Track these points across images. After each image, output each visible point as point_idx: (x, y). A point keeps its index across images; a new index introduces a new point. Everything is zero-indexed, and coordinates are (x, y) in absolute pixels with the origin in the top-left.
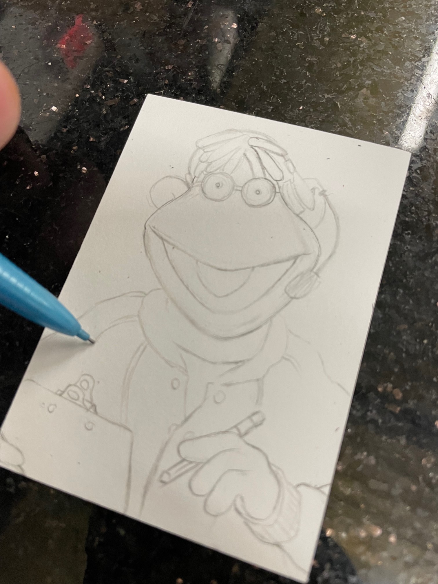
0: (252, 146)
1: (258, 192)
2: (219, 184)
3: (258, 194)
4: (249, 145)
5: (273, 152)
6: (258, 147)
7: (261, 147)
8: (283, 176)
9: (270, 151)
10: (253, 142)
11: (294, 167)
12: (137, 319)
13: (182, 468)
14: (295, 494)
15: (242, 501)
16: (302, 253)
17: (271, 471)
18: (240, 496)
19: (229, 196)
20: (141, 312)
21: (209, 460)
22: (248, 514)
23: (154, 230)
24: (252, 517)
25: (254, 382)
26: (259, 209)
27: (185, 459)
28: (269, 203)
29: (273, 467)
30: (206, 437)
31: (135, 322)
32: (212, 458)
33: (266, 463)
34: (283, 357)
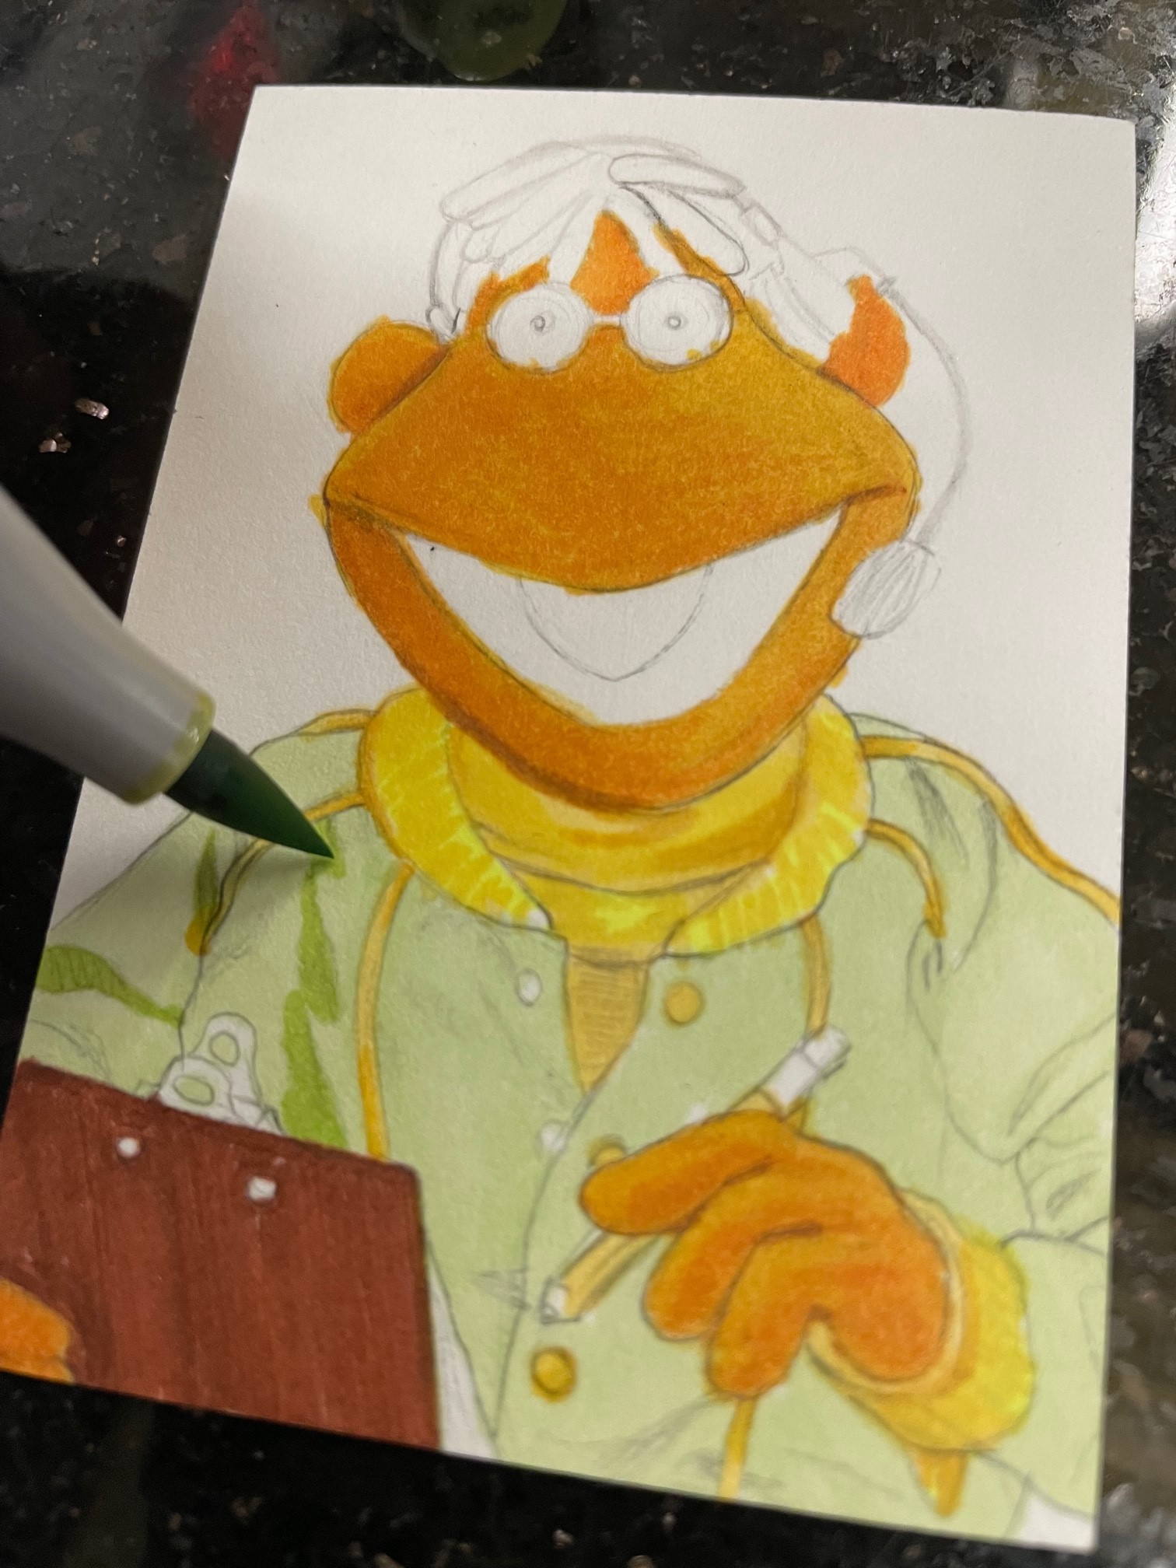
0: (625, 183)
1: (674, 322)
2: (543, 320)
3: (677, 327)
4: (617, 183)
5: (697, 191)
6: (645, 183)
7: (655, 182)
8: (745, 257)
9: (686, 188)
10: (627, 171)
11: (776, 226)
12: (359, 800)
13: (605, 1262)
14: (1000, 1272)
15: (831, 1328)
16: (861, 488)
17: (907, 1213)
18: (821, 1314)
19: (583, 352)
20: (365, 777)
21: (693, 1219)
22: (861, 1369)
23: (360, 503)
24: (875, 1378)
25: (790, 935)
26: (689, 373)
27: (609, 1230)
28: (719, 350)
29: (910, 1199)
30: (667, 1144)
31: (354, 811)
32: (702, 1208)
33: (885, 1189)
34: (869, 833)
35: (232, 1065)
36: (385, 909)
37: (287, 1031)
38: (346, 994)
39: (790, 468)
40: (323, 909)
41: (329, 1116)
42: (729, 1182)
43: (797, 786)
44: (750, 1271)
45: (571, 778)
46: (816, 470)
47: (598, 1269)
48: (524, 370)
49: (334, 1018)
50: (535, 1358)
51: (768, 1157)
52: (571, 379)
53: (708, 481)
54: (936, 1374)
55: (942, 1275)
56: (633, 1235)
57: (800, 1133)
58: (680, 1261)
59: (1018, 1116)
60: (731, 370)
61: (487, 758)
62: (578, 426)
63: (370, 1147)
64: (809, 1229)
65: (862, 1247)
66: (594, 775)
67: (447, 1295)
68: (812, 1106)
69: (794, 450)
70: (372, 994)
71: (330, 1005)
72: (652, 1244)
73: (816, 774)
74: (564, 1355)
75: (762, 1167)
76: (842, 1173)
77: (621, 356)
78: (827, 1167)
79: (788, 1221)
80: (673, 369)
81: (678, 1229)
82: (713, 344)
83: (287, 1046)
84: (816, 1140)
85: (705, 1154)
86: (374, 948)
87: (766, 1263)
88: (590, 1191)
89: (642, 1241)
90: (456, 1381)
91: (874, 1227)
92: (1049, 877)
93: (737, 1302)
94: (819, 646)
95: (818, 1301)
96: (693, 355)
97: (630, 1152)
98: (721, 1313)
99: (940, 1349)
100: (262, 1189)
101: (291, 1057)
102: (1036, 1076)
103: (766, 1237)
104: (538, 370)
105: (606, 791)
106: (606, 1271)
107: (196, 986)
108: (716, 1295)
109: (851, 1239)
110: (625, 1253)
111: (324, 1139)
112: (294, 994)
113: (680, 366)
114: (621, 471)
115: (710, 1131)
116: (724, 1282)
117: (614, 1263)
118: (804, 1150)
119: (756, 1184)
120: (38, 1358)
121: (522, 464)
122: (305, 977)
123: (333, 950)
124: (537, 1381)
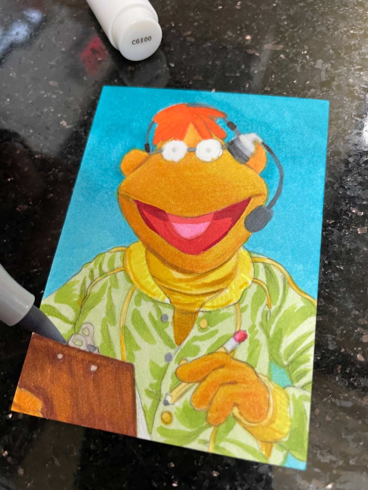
1: (208, 151)
2: (175, 149)
3: (209, 152)
6: (202, 115)
8: (227, 135)
12: (123, 269)
13: (181, 389)
14: (283, 395)
15: (239, 408)
16: (254, 194)
17: (259, 379)
18: (236, 405)
19: (185, 157)
20: (125, 263)
21: (204, 379)
22: (246, 420)
23: (126, 194)
24: (249, 422)
25: (232, 307)
26: (211, 164)
27: (183, 381)
28: (219, 158)
29: (260, 376)
30: (198, 360)
31: (122, 272)
32: (207, 376)
33: (254, 373)
34: (253, 282)
35: (88, 336)
36: (129, 297)
37: (102, 328)
38: (118, 319)
39: (236, 188)
40: (113, 297)
41: (112, 350)
42: (214, 370)
43: (235, 268)
44: (218, 393)
45: (177, 265)
46: (243, 189)
47: (179, 391)
48: (169, 162)
49: (114, 325)
50: (162, 414)
51: (224, 364)
52: (181, 164)
53: (215, 191)
54: (265, 422)
55: (268, 396)
56: (189, 383)
57: (232, 358)
58: (201, 390)
59: (289, 355)
60: (222, 163)
61: (156, 259)
62: (183, 176)
63: (122, 358)
64: (234, 383)
65: (248, 388)
66: (183, 265)
67: (140, 397)
68: (236, 351)
69: (237, 184)
70: (124, 319)
71: (113, 322)
72: (194, 385)
73: (240, 266)
74: (170, 413)
75: (222, 366)
76: (243, 368)
77: (195, 159)
78: (239, 367)
79: (229, 380)
80: (207, 162)
81: (200, 382)
82: (218, 156)
83: (102, 331)
84: (237, 360)
85: (208, 362)
86: (125, 307)
87: (223, 391)
88: (178, 371)
89: (191, 384)
90: (142, 419)
91: (251, 383)
92: (299, 294)
93: (215, 401)
94: (242, 234)
95: (236, 401)
96: (213, 159)
97: (189, 361)
98: (210, 404)
99: (266, 415)
100: (94, 368)
101: (103, 334)
102: (294, 345)
103: (222, 385)
104: (173, 162)
105: (186, 269)
106: (181, 392)
107: (79, 315)
108: (209, 399)
109: (245, 385)
110: (186, 387)
111: (110, 355)
112: (105, 318)
113: (209, 162)
114: (193, 188)
115: (210, 357)
116: (211, 396)
117: (183, 390)
118: (233, 362)
119: (221, 371)
120: (34, 411)
121: (168, 185)
122: (107, 314)
123: (115, 307)
124: (162, 420)
